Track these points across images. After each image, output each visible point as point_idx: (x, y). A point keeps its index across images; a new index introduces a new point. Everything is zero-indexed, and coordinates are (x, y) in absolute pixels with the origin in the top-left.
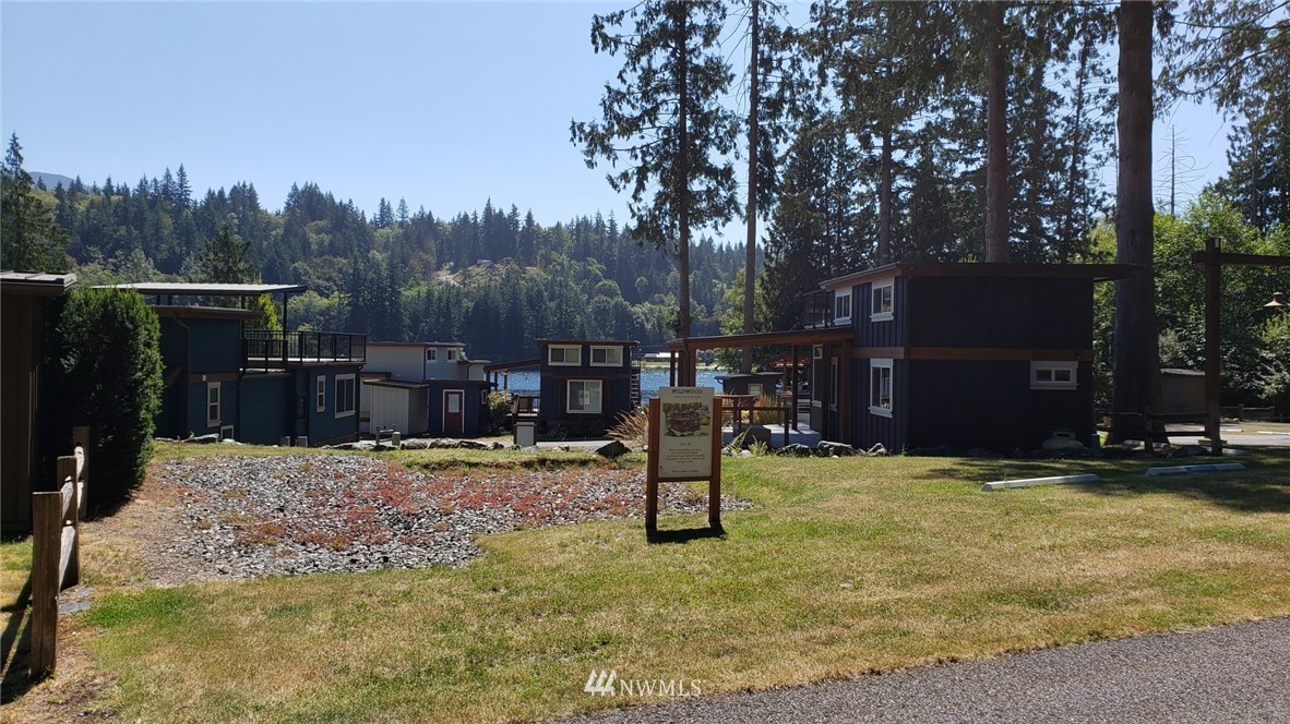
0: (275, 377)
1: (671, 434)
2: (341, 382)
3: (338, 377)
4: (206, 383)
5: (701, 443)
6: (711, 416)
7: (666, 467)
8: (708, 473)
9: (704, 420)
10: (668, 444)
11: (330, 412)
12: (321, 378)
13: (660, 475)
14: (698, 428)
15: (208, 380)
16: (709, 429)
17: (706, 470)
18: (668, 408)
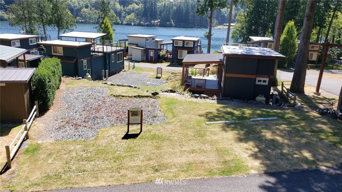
0: (101, 56)
1: (132, 116)
2: (118, 54)
3: (118, 53)
4: (83, 61)
5: (139, 118)
6: (141, 113)
7: (131, 122)
8: (140, 123)
9: (139, 113)
10: (131, 118)
11: (116, 61)
12: (113, 54)
13: (130, 123)
14: (138, 115)
15: (83, 60)
16: (140, 115)
17: (140, 122)
18: (131, 111)
